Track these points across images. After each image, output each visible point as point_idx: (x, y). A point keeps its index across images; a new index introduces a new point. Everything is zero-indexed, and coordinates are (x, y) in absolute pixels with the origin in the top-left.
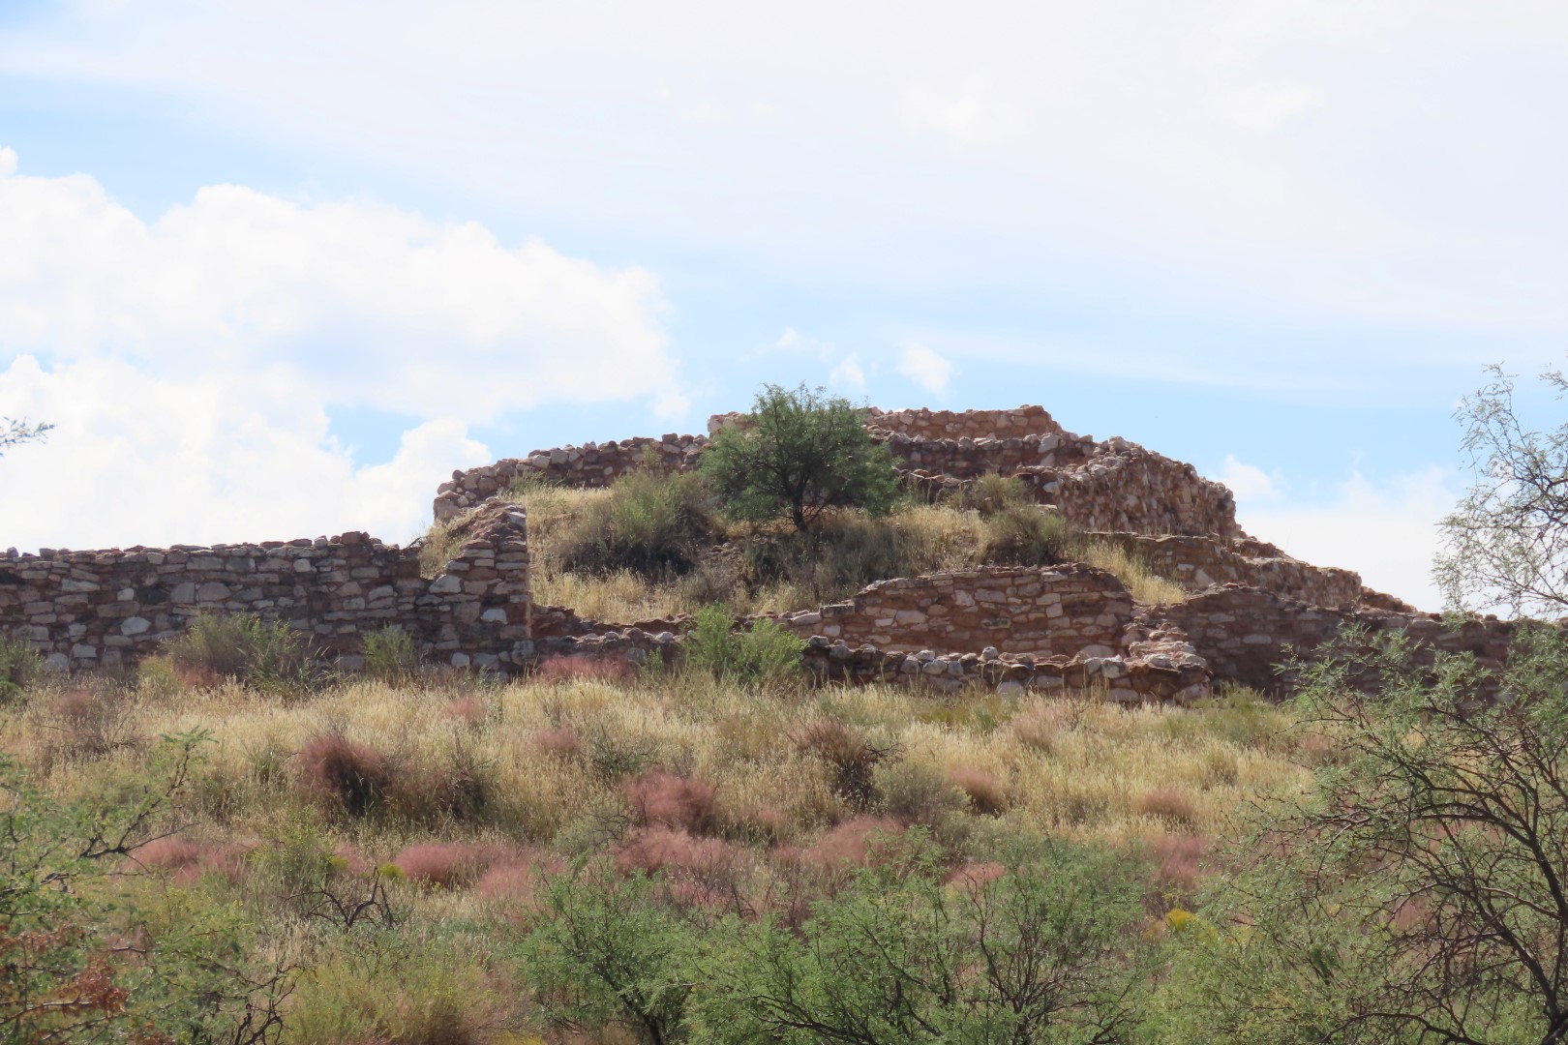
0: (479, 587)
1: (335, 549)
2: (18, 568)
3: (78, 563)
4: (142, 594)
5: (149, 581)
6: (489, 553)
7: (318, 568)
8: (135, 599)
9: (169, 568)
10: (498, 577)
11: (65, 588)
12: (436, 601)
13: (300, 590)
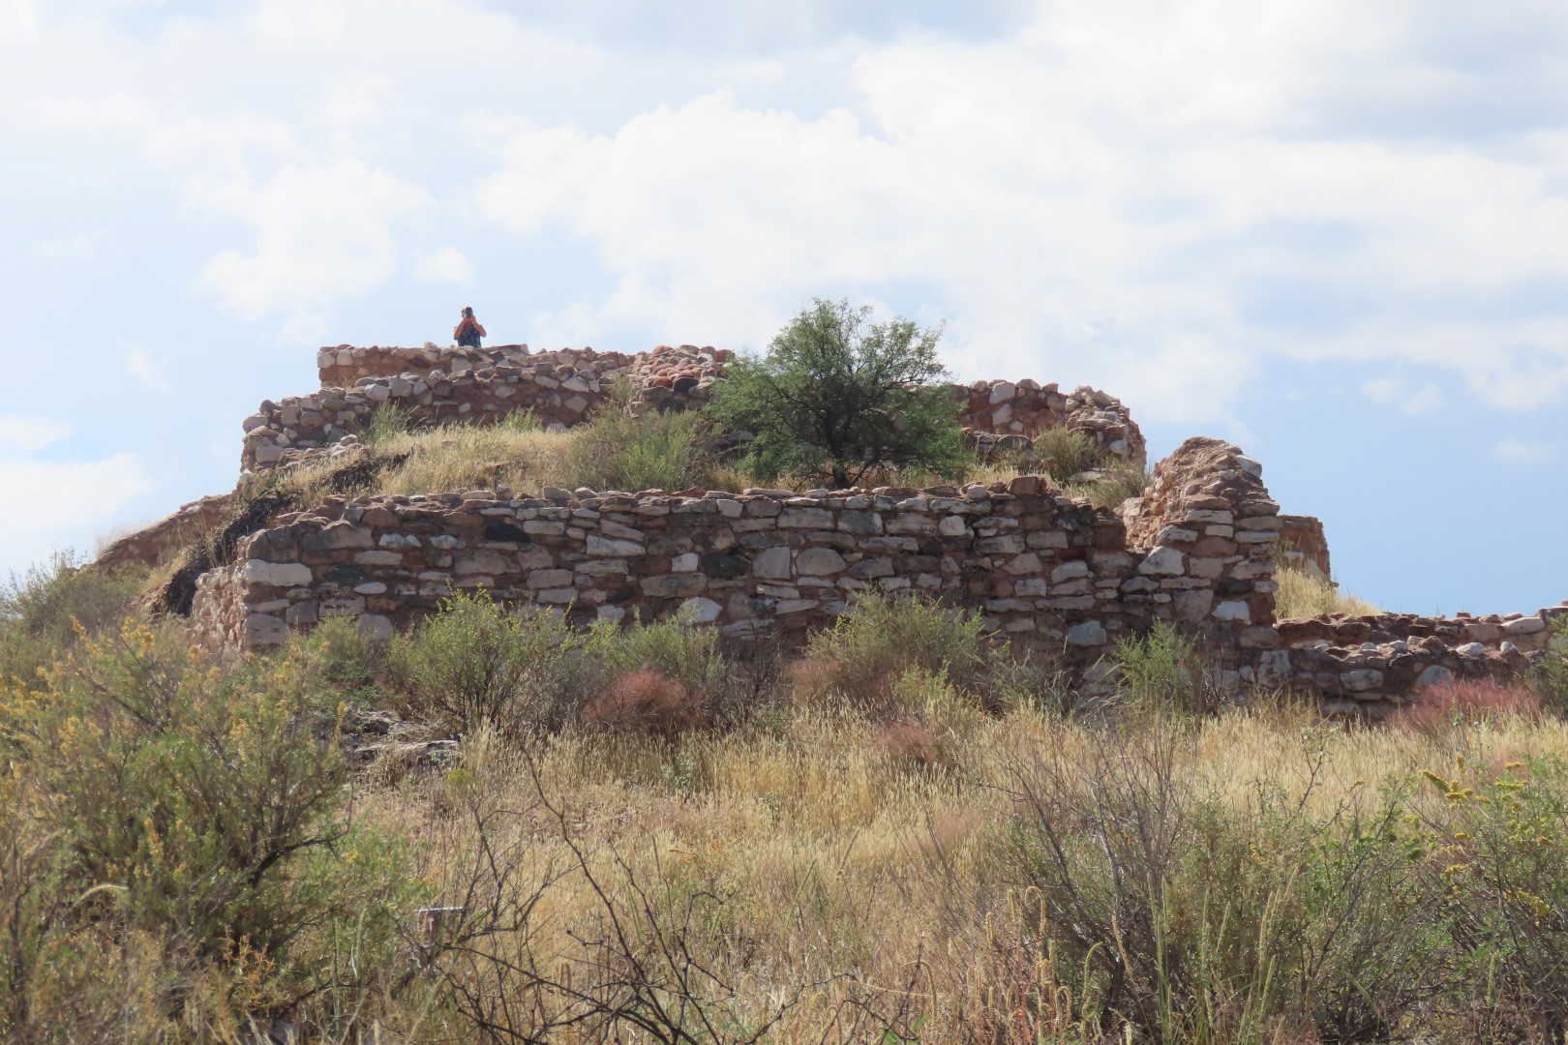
0: (1210, 567)
1: (1002, 502)
2: (519, 516)
3: (612, 512)
4: (710, 564)
5: (721, 543)
6: (1225, 517)
7: (976, 530)
8: (698, 569)
9: (752, 524)
10: (1237, 553)
11: (590, 550)
12: (1151, 586)
13: (950, 564)
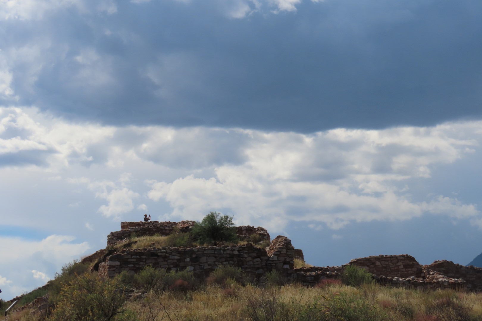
0: (282, 259)
1: (244, 248)
2: (157, 252)
3: (174, 251)
4: (192, 260)
5: (194, 256)
6: (285, 250)
7: (240, 253)
8: (190, 261)
9: (199, 253)
10: (287, 256)
11: (170, 258)
12: (272, 262)
13: (235, 259)
